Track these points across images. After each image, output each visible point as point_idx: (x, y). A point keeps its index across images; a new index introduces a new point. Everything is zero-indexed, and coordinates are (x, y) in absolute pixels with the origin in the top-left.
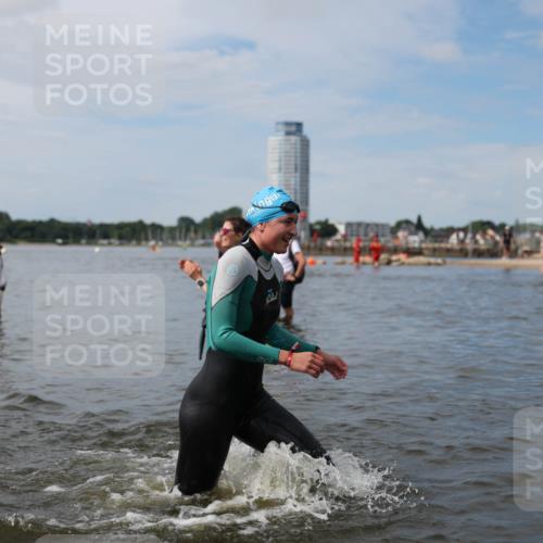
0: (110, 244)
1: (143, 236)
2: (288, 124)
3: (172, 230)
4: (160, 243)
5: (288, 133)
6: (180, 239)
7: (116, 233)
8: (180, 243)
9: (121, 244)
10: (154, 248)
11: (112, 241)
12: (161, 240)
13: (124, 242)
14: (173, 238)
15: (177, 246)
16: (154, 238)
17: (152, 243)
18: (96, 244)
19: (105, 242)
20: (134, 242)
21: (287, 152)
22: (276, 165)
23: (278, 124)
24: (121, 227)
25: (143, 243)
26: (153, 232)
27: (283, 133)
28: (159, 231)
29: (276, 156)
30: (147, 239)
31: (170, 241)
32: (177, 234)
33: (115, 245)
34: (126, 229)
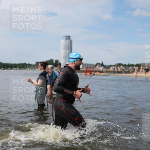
0: (17, 69)
1: (26, 67)
2: (66, 36)
3: (34, 65)
4: (31, 69)
5: (66, 39)
6: (36, 68)
7: (18, 66)
8: (36, 69)
9: (20, 69)
10: (29, 70)
11: (17, 68)
12: (31, 68)
13: (21, 69)
14: (34, 68)
15: (36, 70)
16: (29, 68)
17: (28, 69)
18: (13, 69)
19: (15, 69)
20: (23, 69)
21: (66, 44)
22: (63, 48)
23: (63, 36)
24: (20, 64)
25: (26, 69)
26: (29, 66)
27: (65, 39)
28: (30, 66)
29: (63, 45)
30: (27, 68)
31: (33, 69)
32: (35, 67)
33: (18, 70)
34: (21, 65)
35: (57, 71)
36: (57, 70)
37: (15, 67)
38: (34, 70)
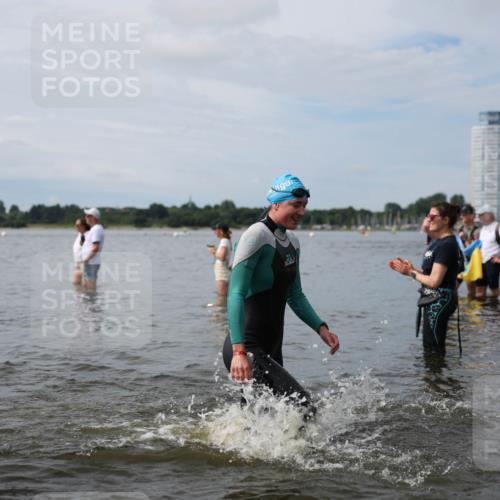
0: (323, 229)
1: (353, 221)
2: (491, 114)
3: (379, 215)
4: (369, 228)
5: (491, 123)
6: (388, 224)
7: (328, 219)
8: (387, 227)
9: (333, 229)
10: (363, 232)
11: (325, 225)
12: (370, 224)
13: (336, 227)
14: (381, 223)
15: (386, 230)
16: (363, 223)
17: (362, 227)
18: (310, 229)
19: (319, 227)
20: (345, 227)
21: (489, 140)
22: (479, 153)
23: (481, 114)
24: (333, 213)
25: (353, 227)
26: (362, 218)
27: (486, 122)
28: (368, 217)
29: (479, 145)
30: (356, 224)
31: (378, 226)
32: (385, 220)
33: (328, 230)
34: (337, 215)
35: (461, 234)
36: (461, 230)
37: (320, 221)
38: (379, 229)
